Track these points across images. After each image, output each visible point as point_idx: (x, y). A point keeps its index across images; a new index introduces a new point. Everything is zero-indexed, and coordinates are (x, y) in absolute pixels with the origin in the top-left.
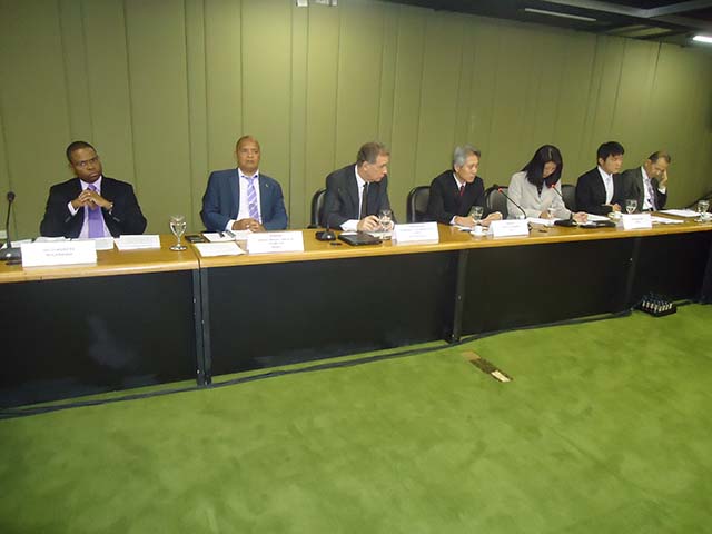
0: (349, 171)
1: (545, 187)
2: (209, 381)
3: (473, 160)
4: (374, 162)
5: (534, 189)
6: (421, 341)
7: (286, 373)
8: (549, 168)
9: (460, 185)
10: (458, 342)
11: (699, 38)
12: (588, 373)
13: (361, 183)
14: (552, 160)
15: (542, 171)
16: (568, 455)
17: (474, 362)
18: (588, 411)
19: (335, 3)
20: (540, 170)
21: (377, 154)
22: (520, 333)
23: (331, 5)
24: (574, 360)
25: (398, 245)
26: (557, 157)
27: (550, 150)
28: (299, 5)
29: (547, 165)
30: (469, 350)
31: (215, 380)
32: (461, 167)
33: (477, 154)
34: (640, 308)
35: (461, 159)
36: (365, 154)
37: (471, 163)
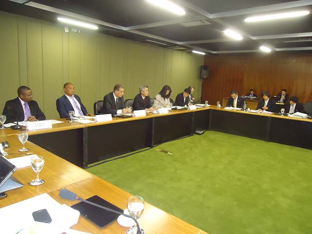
0: (111, 94)
1: (166, 98)
2: (87, 166)
3: (147, 89)
4: (119, 90)
5: (163, 99)
6: (142, 148)
7: (109, 161)
9: (143, 98)
11: (194, 51)
12: (191, 149)
13: (115, 98)
14: (169, 90)
16: (197, 166)
17: (161, 151)
18: (196, 157)
19: (79, 32)
20: (165, 92)
21: (120, 88)
22: (168, 143)
23: (78, 32)
24: (186, 147)
27: (168, 87)
28: (66, 31)
29: (167, 91)
30: (157, 148)
31: (89, 166)
32: (143, 92)
33: (147, 87)
34: (195, 133)
35: (143, 89)
36: (116, 88)
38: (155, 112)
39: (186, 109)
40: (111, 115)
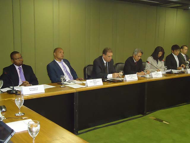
1: (159, 61)
2: (77, 132)
3: (140, 54)
5: (156, 62)
6: (134, 115)
8: (160, 54)
9: (135, 62)
10: (146, 115)
13: (105, 62)
14: (161, 51)
15: (158, 55)
17: (155, 119)
21: (107, 52)
25: (127, 82)
26: (162, 50)
27: (160, 48)
29: (160, 53)
30: (151, 116)
31: (79, 132)
32: (136, 55)
33: (142, 53)
35: (136, 53)
37: (139, 55)
38: (148, 76)
39: (183, 73)
40: (101, 79)
